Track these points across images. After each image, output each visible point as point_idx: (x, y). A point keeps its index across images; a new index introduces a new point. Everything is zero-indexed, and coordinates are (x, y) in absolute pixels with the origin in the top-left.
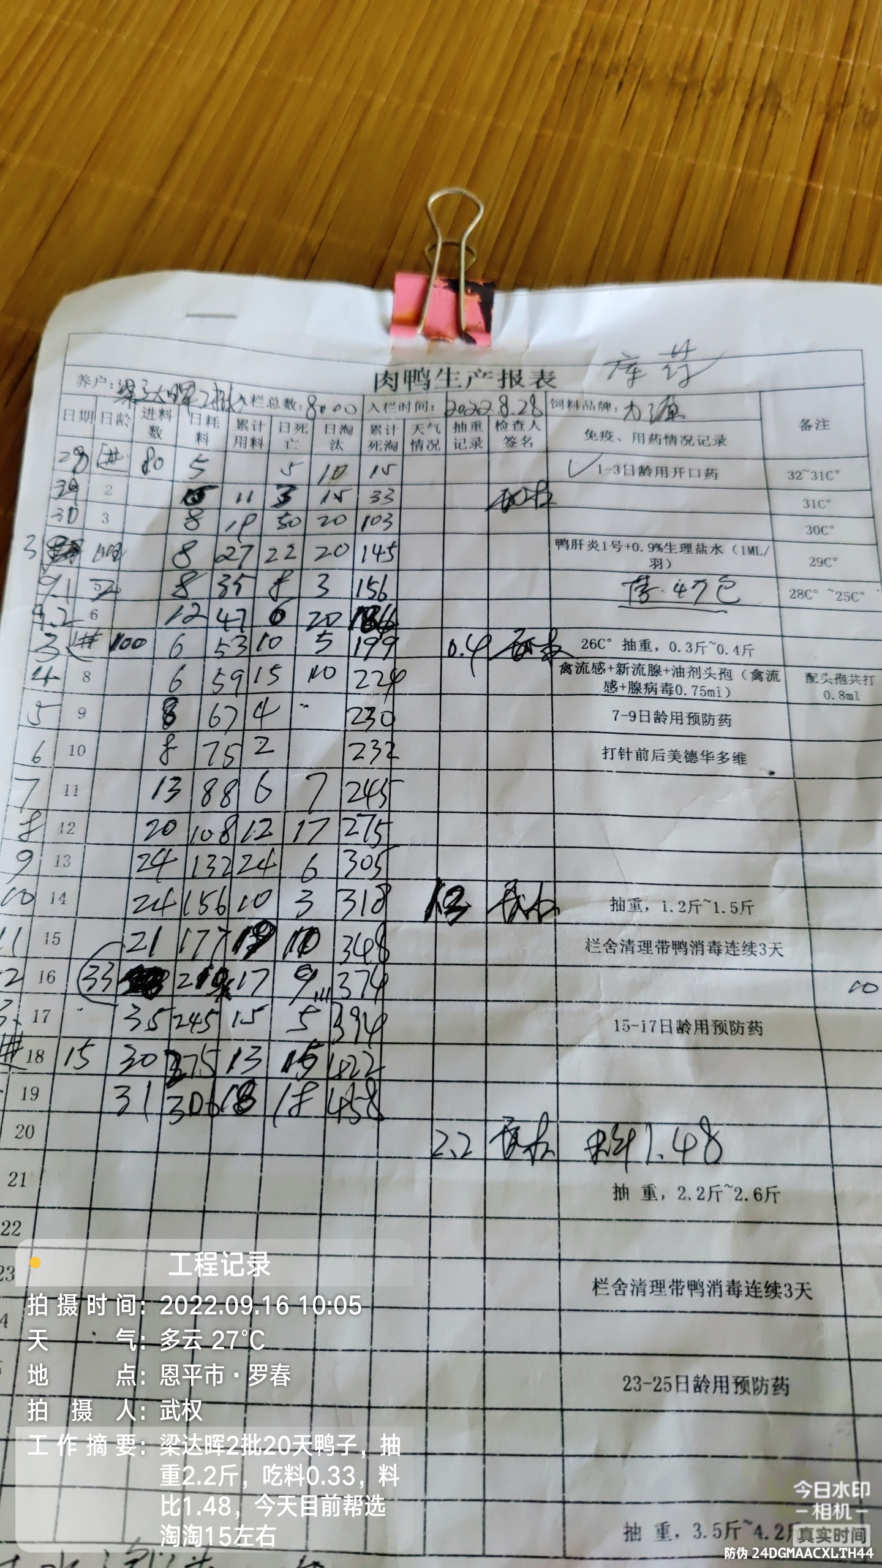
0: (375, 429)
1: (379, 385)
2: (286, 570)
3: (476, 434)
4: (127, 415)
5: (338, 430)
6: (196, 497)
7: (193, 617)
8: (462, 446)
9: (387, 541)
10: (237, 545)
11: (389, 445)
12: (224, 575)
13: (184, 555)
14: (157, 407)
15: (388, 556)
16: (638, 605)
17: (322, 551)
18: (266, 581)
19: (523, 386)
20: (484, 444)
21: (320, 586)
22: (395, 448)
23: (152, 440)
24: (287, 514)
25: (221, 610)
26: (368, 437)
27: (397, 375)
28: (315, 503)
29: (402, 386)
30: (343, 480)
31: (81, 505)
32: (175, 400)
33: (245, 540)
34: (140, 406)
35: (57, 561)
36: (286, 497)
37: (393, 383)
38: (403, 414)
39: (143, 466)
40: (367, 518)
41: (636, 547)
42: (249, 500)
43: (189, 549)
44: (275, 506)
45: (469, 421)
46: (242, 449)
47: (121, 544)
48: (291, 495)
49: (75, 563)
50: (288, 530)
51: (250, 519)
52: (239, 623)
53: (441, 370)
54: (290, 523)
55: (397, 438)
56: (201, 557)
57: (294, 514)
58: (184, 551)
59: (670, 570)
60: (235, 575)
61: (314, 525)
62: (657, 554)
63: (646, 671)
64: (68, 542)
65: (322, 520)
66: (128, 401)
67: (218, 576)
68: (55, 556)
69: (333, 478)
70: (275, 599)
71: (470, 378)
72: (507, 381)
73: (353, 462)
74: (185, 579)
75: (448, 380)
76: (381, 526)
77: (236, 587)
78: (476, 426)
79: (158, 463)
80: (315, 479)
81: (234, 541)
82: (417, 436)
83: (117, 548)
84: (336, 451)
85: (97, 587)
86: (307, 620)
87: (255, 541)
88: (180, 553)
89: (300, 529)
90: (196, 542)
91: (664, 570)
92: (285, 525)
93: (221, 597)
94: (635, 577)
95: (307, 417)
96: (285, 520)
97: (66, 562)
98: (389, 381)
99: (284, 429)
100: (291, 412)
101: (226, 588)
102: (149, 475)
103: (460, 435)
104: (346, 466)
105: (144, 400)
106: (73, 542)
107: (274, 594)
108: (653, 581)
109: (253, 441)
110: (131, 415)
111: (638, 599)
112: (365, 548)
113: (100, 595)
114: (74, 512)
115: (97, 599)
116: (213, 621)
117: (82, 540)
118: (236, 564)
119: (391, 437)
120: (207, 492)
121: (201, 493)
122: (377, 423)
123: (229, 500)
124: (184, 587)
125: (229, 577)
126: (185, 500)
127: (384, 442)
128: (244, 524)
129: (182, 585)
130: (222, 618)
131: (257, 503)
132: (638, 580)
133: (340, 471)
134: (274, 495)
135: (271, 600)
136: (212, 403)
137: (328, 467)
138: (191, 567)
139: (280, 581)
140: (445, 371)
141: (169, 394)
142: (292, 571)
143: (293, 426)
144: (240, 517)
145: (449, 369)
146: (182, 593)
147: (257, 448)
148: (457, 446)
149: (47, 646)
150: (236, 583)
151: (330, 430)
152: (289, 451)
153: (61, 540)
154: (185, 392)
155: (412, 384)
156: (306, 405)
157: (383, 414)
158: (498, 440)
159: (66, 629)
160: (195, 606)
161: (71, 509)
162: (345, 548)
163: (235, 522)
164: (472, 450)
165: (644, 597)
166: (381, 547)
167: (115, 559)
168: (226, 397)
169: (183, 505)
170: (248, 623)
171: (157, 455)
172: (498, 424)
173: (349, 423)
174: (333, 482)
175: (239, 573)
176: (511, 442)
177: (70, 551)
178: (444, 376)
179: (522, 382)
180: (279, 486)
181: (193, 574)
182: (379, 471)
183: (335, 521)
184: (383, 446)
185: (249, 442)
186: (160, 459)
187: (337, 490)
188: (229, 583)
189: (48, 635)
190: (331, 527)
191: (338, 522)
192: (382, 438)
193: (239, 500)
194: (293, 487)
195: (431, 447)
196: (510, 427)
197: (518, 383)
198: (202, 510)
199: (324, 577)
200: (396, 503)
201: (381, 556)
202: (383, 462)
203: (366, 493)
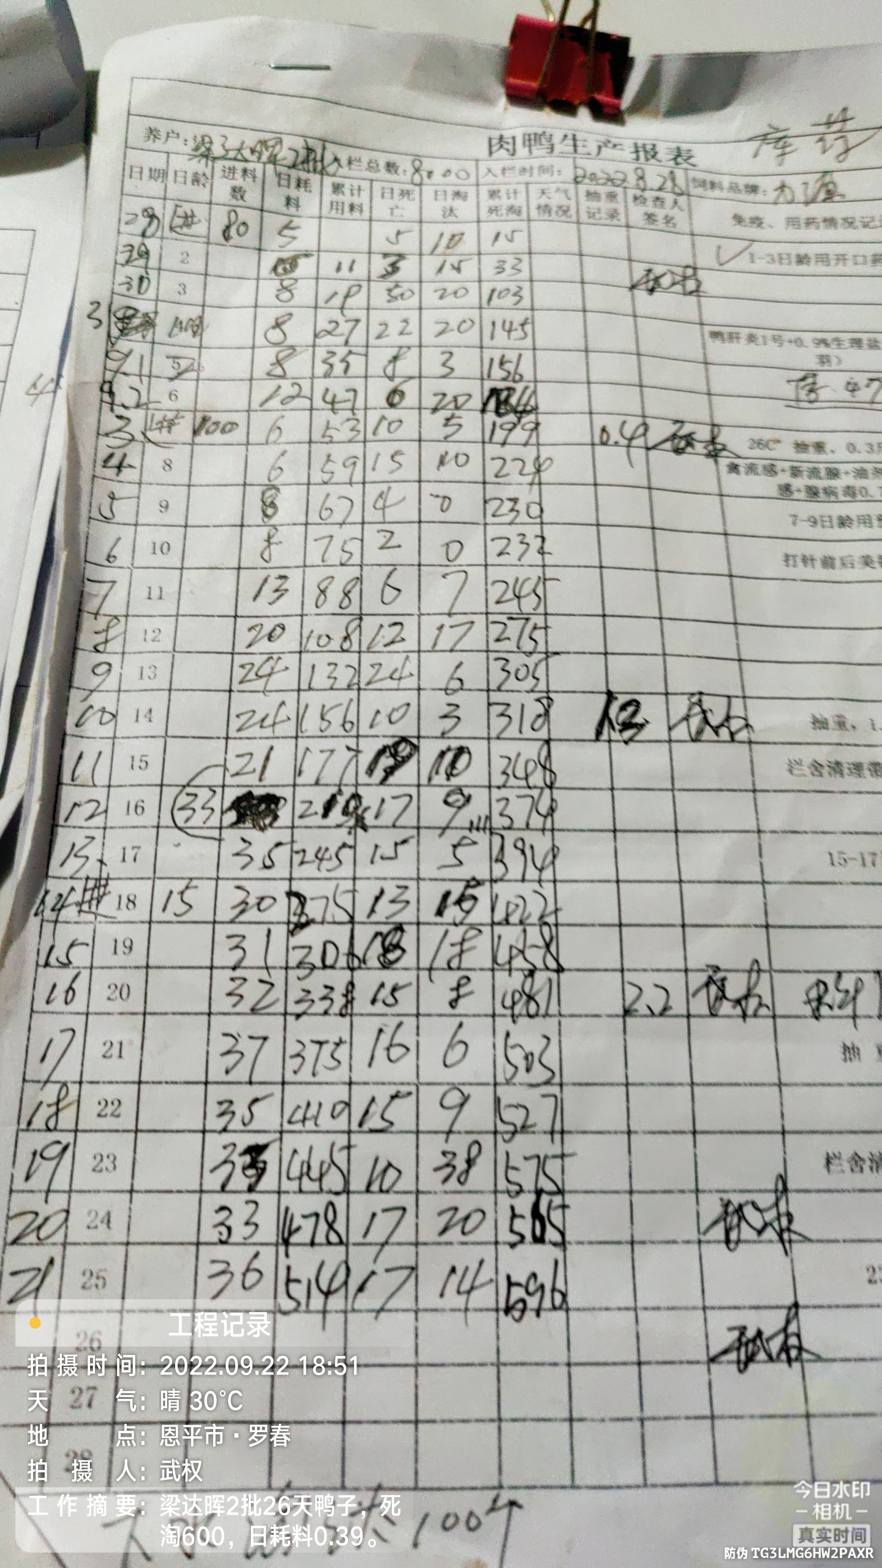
0: (493, 194)
1: (494, 149)
2: (401, 347)
3: (612, 205)
4: (204, 174)
5: (450, 196)
6: (288, 266)
7: (293, 397)
8: (597, 216)
9: (518, 317)
10: (341, 320)
11: (511, 209)
12: (328, 352)
13: (278, 330)
14: (240, 166)
15: (520, 333)
16: (806, 405)
17: (442, 326)
18: (379, 358)
19: (659, 161)
20: (622, 217)
21: (444, 365)
22: (519, 213)
23: (234, 202)
24: (397, 286)
25: (327, 390)
26: (486, 202)
27: (514, 138)
28: (429, 272)
29: (522, 151)
30: (461, 248)
31: (153, 274)
32: (259, 158)
33: (349, 314)
34: (219, 165)
35: (127, 335)
36: (395, 268)
37: (510, 147)
38: (526, 178)
39: (224, 232)
40: (493, 291)
41: (799, 342)
42: (351, 269)
43: (284, 322)
44: (383, 276)
45: (603, 190)
46: (339, 216)
47: (201, 318)
48: (400, 264)
49: (149, 338)
50: (399, 303)
51: (355, 289)
52: (349, 405)
53: (566, 136)
54: (402, 295)
55: (520, 201)
56: (299, 332)
57: (405, 286)
58: (278, 325)
59: (841, 367)
60: (342, 351)
61: (430, 297)
62: (823, 350)
63: (823, 473)
64: (139, 315)
65: (439, 293)
66: (204, 161)
67: (321, 353)
68: (124, 329)
69: (448, 247)
70: (391, 378)
71: (600, 148)
72: (642, 154)
73: (470, 230)
74: (281, 356)
75: (575, 146)
76: (510, 300)
77: (344, 365)
78: (612, 196)
79: (242, 229)
80: (427, 249)
81: (336, 314)
82: (543, 201)
83: (197, 322)
84: (451, 219)
85: (176, 366)
86: (430, 401)
87: (362, 315)
88: (274, 328)
89: (414, 301)
90: (291, 314)
91: (834, 367)
92: (396, 298)
93: (327, 375)
94: (801, 374)
95: (413, 183)
96: (396, 292)
97: (138, 336)
98: (506, 146)
99: (387, 195)
100: (394, 177)
101: (331, 366)
102: (231, 242)
103: (594, 205)
104: (462, 234)
105: (224, 158)
106: (146, 315)
107: (389, 371)
108: (822, 379)
109: (352, 208)
110: (209, 174)
111: (806, 398)
112: (494, 324)
113: (179, 374)
114: (146, 282)
115: (176, 378)
116: (318, 402)
117: (156, 313)
118: (342, 340)
119: (512, 201)
120: (302, 262)
121: (293, 262)
122: (495, 187)
123: (328, 268)
124: (281, 365)
125: (333, 354)
126: (275, 269)
127: (505, 207)
128: (347, 296)
129: (279, 363)
130: (329, 398)
131: (360, 271)
132: (803, 379)
133: (455, 239)
134: (380, 265)
135: (386, 380)
136: (303, 162)
137: (442, 235)
138: (289, 342)
139: (395, 358)
140: (570, 137)
141: (253, 151)
142: (409, 348)
143: (397, 192)
144: (342, 288)
145: (574, 136)
146: (278, 371)
147: (356, 214)
148: (591, 215)
149: (119, 430)
150: (343, 360)
151: (441, 197)
152: (394, 218)
153: (130, 312)
154: (270, 149)
155: (533, 148)
156: (411, 170)
157: (500, 178)
158: (637, 213)
159: (141, 412)
160: (296, 387)
161: (141, 279)
162: (469, 323)
163: (336, 293)
164: (608, 222)
165: (813, 396)
166: (511, 323)
167: (195, 334)
168: (319, 157)
169: (273, 275)
170: (360, 403)
171: (241, 219)
172: (636, 198)
173: (462, 189)
174: (449, 251)
175: (346, 350)
176: (650, 217)
177: (141, 325)
178: (570, 142)
179: (658, 156)
180: (386, 255)
181: (290, 351)
182: (502, 238)
183: (455, 293)
184: (504, 211)
185: (347, 208)
186: (244, 224)
187: (454, 260)
188: (335, 360)
189: (120, 417)
190: (450, 300)
191: (459, 294)
192: (504, 202)
193: (339, 269)
194: (401, 256)
195: (560, 213)
196: (650, 203)
197: (653, 157)
198: (296, 280)
199: (447, 356)
200: (525, 274)
201: (513, 334)
202: (506, 228)
203: (489, 265)
